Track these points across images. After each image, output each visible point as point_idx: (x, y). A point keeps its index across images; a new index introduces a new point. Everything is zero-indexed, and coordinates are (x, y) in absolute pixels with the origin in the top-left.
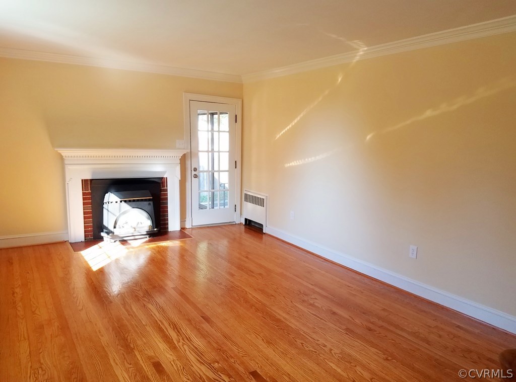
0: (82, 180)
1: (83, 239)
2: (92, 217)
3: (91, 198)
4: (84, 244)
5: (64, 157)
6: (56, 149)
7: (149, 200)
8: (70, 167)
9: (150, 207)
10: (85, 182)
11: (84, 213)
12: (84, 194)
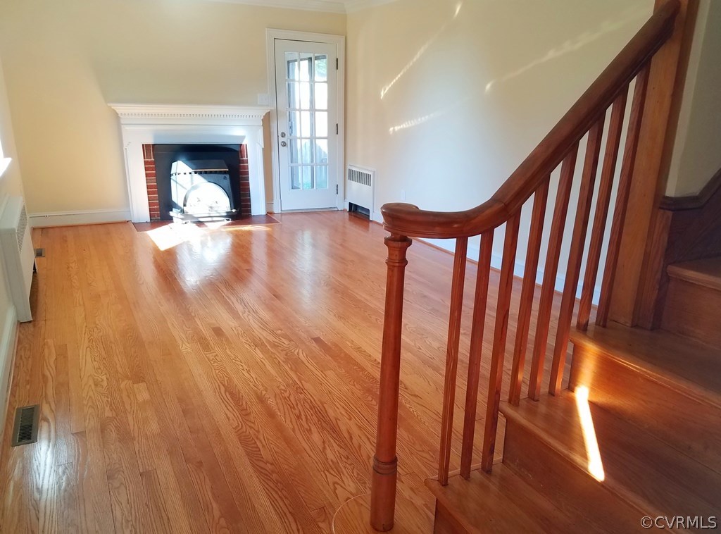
0: (143, 145)
1: (148, 219)
2: (158, 193)
3: (155, 169)
4: (149, 224)
5: (119, 115)
6: (109, 105)
7: (225, 172)
8: (127, 128)
9: (227, 182)
10: (146, 147)
11: (148, 187)
12: (146, 163)
